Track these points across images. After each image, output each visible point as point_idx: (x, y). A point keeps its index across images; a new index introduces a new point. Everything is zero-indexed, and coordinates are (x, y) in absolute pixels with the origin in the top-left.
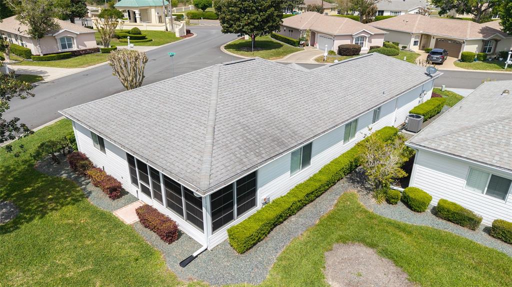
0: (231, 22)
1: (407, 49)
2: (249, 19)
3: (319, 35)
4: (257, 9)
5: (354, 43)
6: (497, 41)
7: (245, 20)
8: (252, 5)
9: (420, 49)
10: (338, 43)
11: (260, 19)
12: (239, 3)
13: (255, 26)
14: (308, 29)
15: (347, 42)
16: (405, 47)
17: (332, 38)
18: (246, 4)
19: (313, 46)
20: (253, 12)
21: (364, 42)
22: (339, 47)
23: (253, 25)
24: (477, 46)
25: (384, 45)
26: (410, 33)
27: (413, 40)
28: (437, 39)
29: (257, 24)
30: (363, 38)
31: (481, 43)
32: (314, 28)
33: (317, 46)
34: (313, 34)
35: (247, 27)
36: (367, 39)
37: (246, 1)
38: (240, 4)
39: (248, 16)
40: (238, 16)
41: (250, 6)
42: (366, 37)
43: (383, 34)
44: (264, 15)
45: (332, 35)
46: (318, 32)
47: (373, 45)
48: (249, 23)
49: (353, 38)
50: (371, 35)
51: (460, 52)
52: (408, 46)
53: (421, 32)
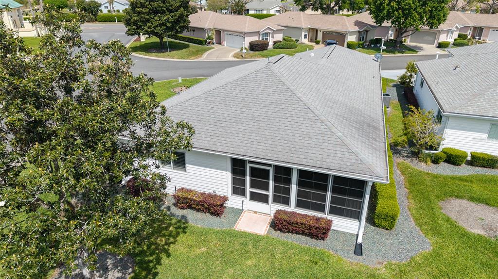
0: (140, 24)
1: (299, 42)
2: (160, 20)
3: (225, 33)
4: (167, 9)
5: (261, 39)
6: (367, 31)
7: (156, 21)
8: (162, 5)
9: (309, 42)
10: (248, 40)
11: (171, 19)
12: (147, 3)
13: (167, 26)
14: (212, 27)
15: (255, 38)
16: (298, 41)
17: (243, 35)
18: (155, 4)
19: (221, 44)
20: (163, 12)
21: (268, 38)
22: (250, 43)
23: (165, 25)
24: (355, 36)
25: (283, 39)
26: (301, 28)
27: (303, 34)
28: (323, 32)
29: (169, 25)
30: (267, 34)
31: (358, 34)
32: (219, 27)
33: (225, 43)
34: (219, 32)
35: (159, 28)
36: (271, 34)
37: (154, 2)
38: (148, 5)
39: (159, 16)
40: (148, 17)
41: (159, 6)
42: (270, 33)
43: (282, 30)
44: (175, 16)
45: (242, 33)
46: (224, 30)
47: (275, 39)
48: (160, 24)
49: (260, 34)
50: (274, 31)
51: (344, 42)
52: (300, 40)
53: (309, 27)
